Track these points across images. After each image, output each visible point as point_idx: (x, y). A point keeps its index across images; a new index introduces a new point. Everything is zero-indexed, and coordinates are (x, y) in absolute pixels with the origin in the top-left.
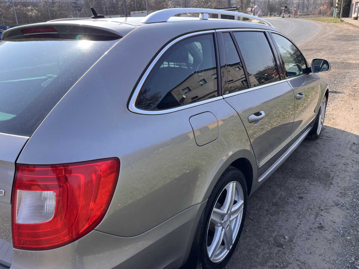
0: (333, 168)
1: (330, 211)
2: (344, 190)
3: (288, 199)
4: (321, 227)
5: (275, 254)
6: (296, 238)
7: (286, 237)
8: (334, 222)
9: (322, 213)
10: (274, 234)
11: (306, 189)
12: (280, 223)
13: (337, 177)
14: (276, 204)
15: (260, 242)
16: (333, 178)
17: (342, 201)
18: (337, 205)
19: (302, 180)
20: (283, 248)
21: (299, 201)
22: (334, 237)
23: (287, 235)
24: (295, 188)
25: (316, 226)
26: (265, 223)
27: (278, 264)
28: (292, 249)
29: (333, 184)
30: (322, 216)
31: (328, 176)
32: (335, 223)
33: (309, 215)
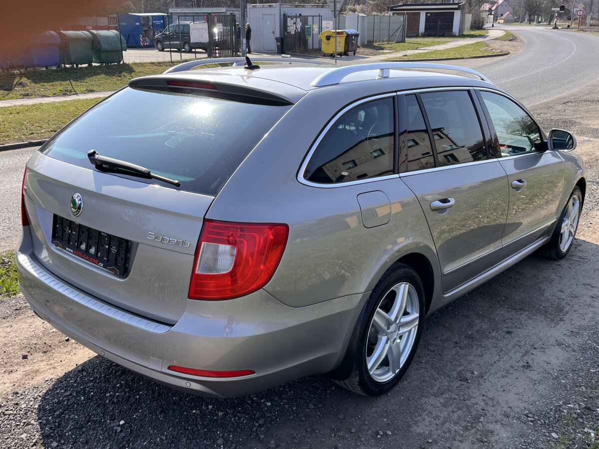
0: (571, 301)
1: (546, 350)
2: (579, 329)
3: (490, 333)
4: (528, 366)
5: (455, 388)
6: (488, 374)
7: (475, 373)
8: (547, 363)
9: (535, 352)
10: (459, 369)
11: (521, 324)
12: (471, 358)
13: (575, 313)
14: (471, 337)
15: (438, 374)
16: (567, 313)
17: (569, 341)
18: (560, 344)
19: (518, 313)
20: (468, 382)
21: (506, 336)
22: (542, 378)
23: (477, 371)
24: (505, 321)
25: (521, 365)
26: (450, 357)
27: (456, 397)
28: (479, 384)
29: (564, 321)
30: (533, 354)
31: (560, 309)
32: (549, 364)
33: (515, 352)
